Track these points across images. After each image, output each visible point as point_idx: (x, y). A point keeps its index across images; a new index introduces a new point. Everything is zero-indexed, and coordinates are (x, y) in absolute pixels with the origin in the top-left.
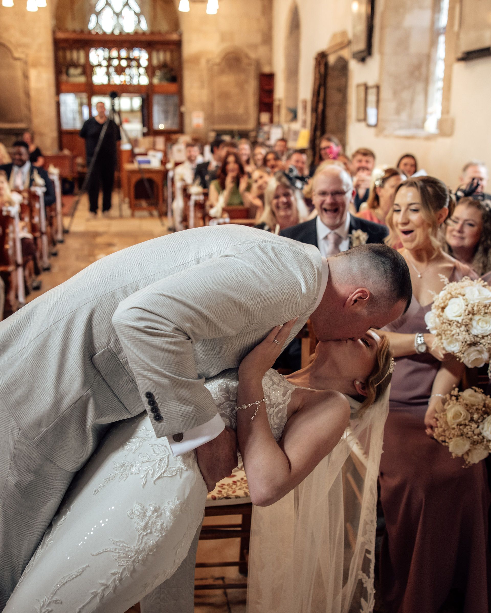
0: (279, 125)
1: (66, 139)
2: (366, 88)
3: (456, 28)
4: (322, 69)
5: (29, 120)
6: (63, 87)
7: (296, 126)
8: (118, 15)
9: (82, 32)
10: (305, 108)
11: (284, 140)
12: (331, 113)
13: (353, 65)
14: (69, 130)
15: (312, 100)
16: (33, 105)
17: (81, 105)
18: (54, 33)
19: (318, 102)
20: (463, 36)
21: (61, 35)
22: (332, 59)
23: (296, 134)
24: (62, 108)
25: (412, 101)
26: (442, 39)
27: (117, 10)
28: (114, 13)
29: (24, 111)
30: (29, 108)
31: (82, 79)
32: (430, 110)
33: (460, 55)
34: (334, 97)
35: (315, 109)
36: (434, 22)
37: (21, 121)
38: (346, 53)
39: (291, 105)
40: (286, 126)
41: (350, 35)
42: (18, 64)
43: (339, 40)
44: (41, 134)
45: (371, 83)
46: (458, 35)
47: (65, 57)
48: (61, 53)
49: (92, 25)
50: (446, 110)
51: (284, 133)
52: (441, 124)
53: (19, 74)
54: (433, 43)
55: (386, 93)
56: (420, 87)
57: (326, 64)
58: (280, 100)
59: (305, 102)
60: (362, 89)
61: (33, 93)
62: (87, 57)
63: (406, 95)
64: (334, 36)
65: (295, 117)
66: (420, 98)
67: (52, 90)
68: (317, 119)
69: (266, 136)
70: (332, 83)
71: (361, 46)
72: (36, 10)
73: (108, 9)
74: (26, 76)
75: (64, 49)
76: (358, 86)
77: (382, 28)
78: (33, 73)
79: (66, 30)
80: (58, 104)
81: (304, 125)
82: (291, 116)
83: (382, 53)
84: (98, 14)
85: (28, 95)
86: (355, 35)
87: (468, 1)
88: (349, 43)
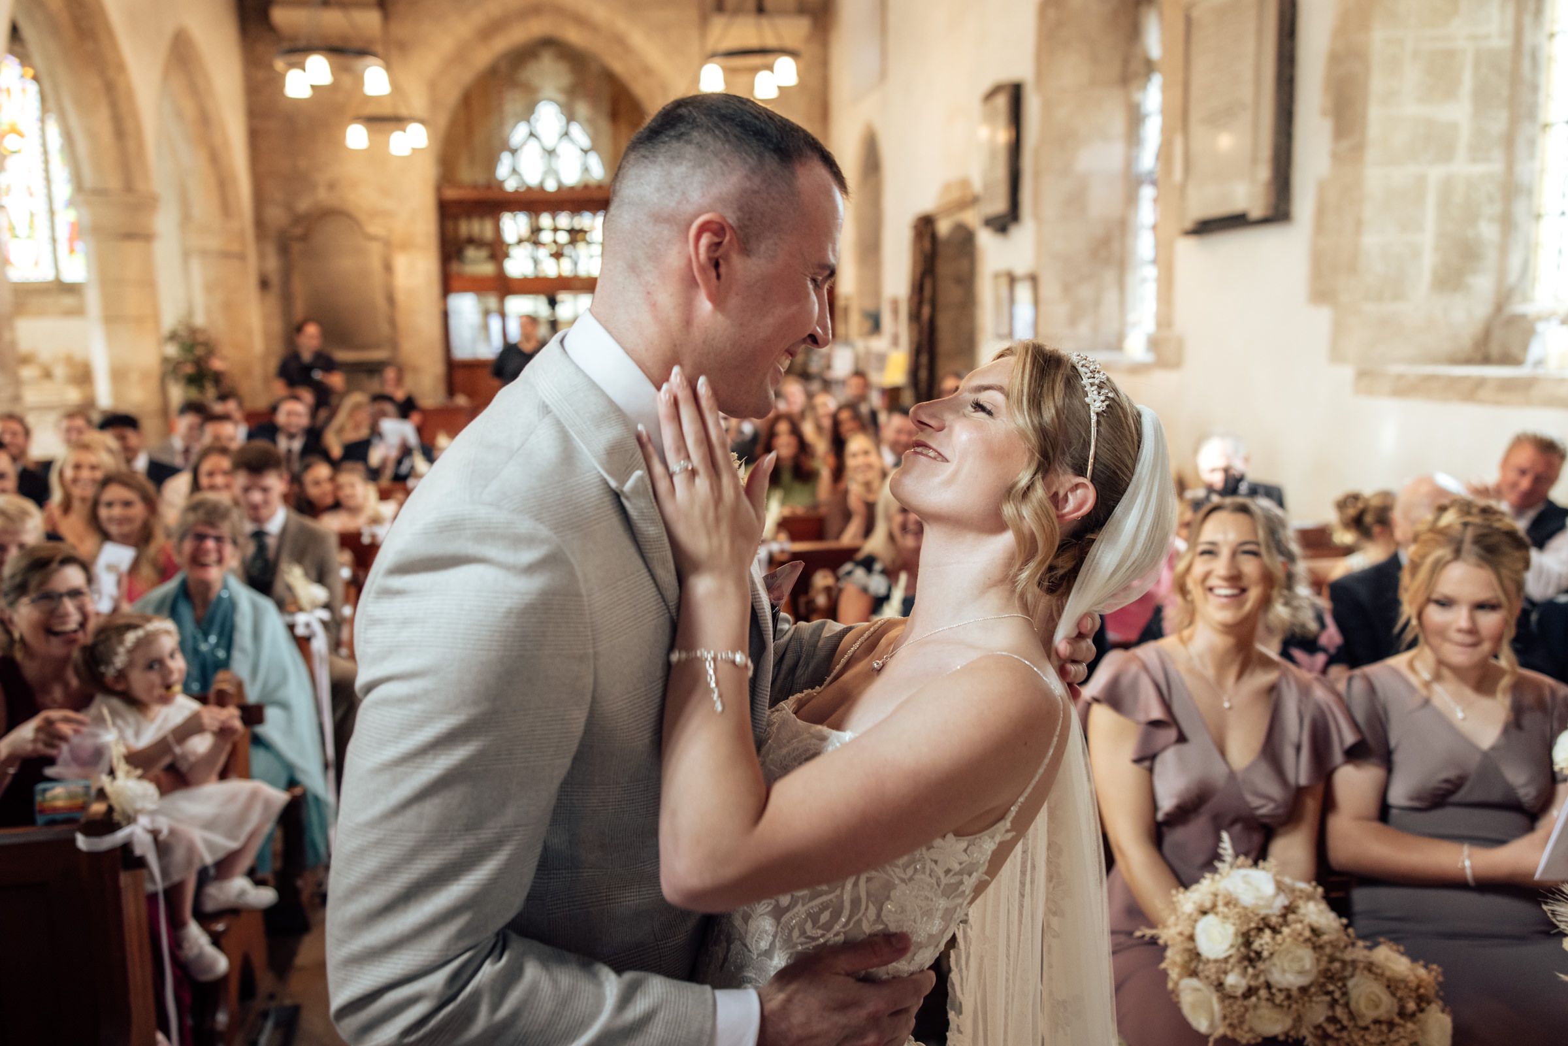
0: (847, 342)
1: (460, 376)
2: (1012, 279)
3: (1178, 174)
4: (927, 244)
5: (394, 344)
6: (455, 284)
7: (879, 344)
8: (551, 153)
9: (489, 187)
10: (895, 311)
11: (859, 373)
12: (944, 323)
13: (986, 239)
14: (466, 361)
15: (911, 299)
16: (402, 319)
17: (486, 313)
18: (439, 189)
19: (920, 303)
20: (1193, 193)
21: (451, 194)
22: (944, 227)
23: (882, 359)
24: (453, 322)
25: (1097, 303)
26: (1147, 193)
27: (549, 145)
28: (544, 149)
29: (385, 329)
30: (393, 323)
31: (487, 269)
32: (1132, 317)
33: (1188, 224)
34: (949, 293)
35: (915, 316)
36: (1130, 161)
37: (378, 346)
38: (972, 218)
39: (869, 305)
40: (861, 345)
41: (977, 186)
42: (375, 249)
43: (955, 195)
44: (416, 370)
45: (1021, 269)
46: (1183, 188)
47: (456, 230)
48: (450, 225)
49: (503, 171)
50: (1165, 320)
51: (857, 359)
52: (1154, 344)
53: (376, 264)
54: (1131, 199)
55: (1050, 288)
56: (1110, 276)
57: (934, 237)
58: (847, 299)
59: (895, 304)
60: (1004, 282)
61: (401, 297)
62: (498, 230)
63: (1085, 292)
64: (947, 187)
65: (875, 326)
66: (1111, 296)
67: (435, 289)
68: (920, 332)
69: (822, 362)
70: (945, 269)
71: (999, 205)
72: (406, 152)
73: (533, 143)
74: (388, 268)
75: (456, 218)
76: (997, 276)
77: (1037, 175)
78: (401, 262)
79: (460, 185)
80: (445, 315)
81: (895, 342)
82: (868, 325)
83: (1037, 217)
84: (514, 152)
85: (391, 300)
86: (987, 186)
87: (1198, 131)
88: (975, 201)
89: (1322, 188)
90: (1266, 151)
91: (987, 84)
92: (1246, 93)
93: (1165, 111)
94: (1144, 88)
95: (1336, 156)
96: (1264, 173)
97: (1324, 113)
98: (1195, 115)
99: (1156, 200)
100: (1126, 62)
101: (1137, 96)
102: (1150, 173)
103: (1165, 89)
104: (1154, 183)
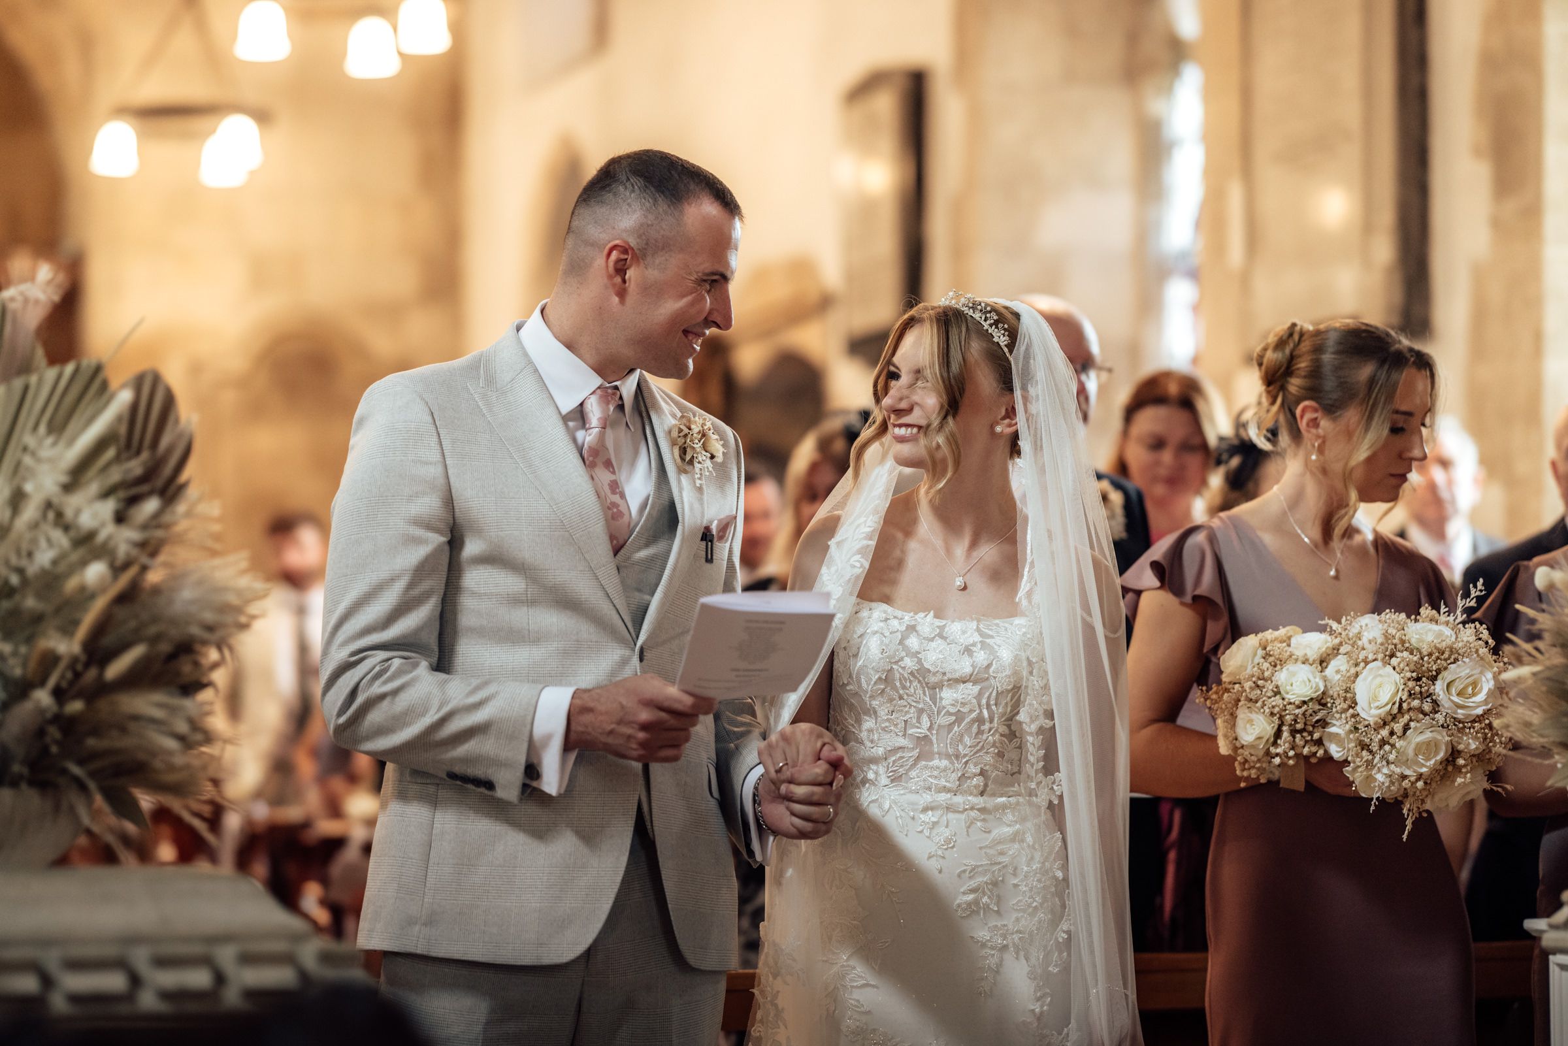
3: (1236, 253)
22: (747, 358)
26: (1179, 294)
36: (1145, 232)
38: (819, 339)
41: (831, 274)
43: (779, 291)
54: (1150, 303)
57: (730, 377)
64: (761, 276)
71: (881, 311)
86: (852, 275)
87: (1270, 176)
88: (824, 304)
89: (1479, 276)
90: (1386, 216)
91: (853, 69)
92: (1350, 112)
93: (1209, 137)
94: (1168, 90)
95: (1497, 224)
96: (1384, 250)
97: (1477, 152)
98: (1266, 145)
99: (1196, 308)
100: (1133, 39)
101: (1156, 106)
102: (1183, 255)
103: (1209, 94)
104: (1194, 275)
